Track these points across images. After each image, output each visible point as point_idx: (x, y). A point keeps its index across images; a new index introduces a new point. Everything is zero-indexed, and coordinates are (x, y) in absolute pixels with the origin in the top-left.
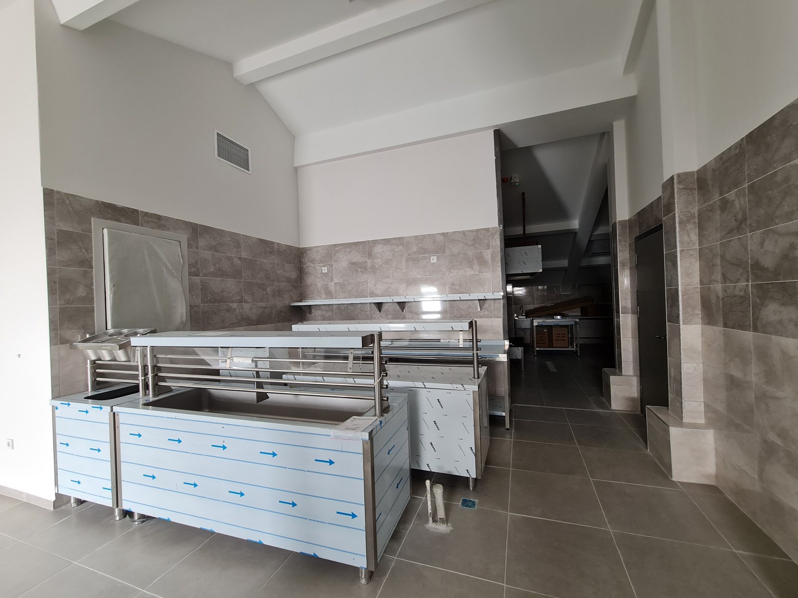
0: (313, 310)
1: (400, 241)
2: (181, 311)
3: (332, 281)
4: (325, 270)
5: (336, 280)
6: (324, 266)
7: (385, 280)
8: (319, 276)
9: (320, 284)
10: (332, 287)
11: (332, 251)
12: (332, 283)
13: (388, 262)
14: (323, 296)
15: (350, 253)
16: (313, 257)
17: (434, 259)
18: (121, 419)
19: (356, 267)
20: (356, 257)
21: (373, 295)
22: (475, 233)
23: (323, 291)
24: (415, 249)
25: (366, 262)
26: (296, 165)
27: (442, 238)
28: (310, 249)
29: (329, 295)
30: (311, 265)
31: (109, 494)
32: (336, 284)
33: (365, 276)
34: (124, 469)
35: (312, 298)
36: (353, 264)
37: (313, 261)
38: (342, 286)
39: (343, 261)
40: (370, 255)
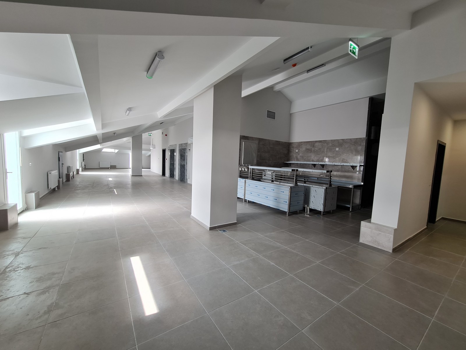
0: (291, 165)
1: (325, 141)
2: (255, 161)
3: (299, 155)
4: (297, 151)
5: (300, 155)
6: (297, 149)
7: (318, 156)
8: (295, 153)
9: (295, 156)
10: (299, 157)
11: (300, 144)
12: (299, 156)
13: (320, 149)
14: (295, 160)
15: (306, 145)
16: (294, 146)
17: (337, 149)
18: (246, 182)
19: (308, 150)
20: (309, 147)
21: (313, 161)
22: (355, 140)
23: (295, 158)
24: (331, 145)
25: (312, 149)
26: (291, 113)
27: (342, 141)
28: (293, 143)
29: (298, 160)
30: (292, 149)
31: (243, 196)
32: (300, 156)
33: (311, 154)
34: (246, 191)
35: (292, 161)
36: (307, 149)
37: (293, 147)
38: (302, 157)
39: (304, 148)
40: (314, 146)
